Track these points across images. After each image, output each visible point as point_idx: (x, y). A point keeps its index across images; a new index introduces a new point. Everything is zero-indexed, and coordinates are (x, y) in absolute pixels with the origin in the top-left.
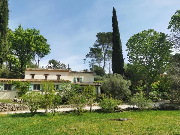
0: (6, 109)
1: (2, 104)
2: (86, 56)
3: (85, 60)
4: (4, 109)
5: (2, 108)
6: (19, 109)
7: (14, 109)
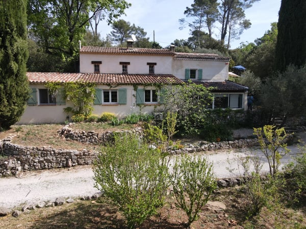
0: (51, 162)
1: (40, 152)
2: (186, 12)
3: (182, 21)
4: (46, 164)
5: (42, 162)
6: (82, 161)
7: (70, 164)
